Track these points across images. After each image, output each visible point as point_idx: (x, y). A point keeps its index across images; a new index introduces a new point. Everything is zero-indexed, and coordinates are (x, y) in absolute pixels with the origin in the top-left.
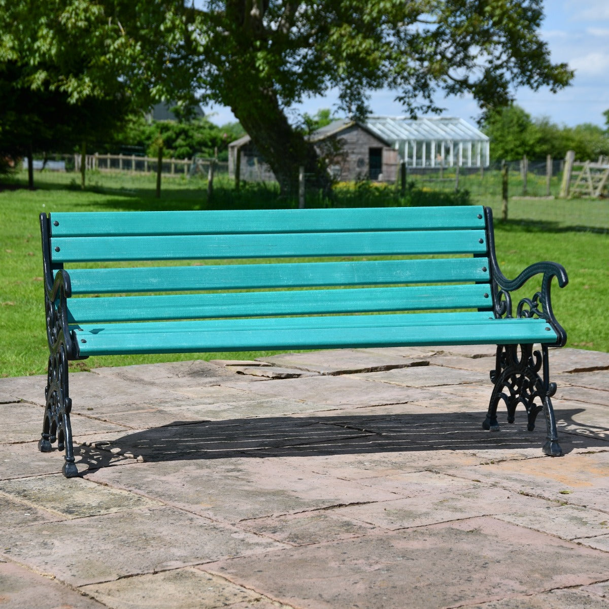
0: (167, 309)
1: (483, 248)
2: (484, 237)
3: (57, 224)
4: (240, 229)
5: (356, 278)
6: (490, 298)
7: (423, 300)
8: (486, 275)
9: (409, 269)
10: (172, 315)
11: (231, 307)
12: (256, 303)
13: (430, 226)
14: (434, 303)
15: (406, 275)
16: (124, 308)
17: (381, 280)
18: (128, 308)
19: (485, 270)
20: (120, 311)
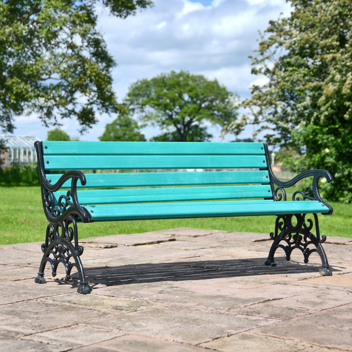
0: (109, 198)
1: (265, 165)
2: (265, 159)
3: (46, 148)
4: (144, 153)
5: (205, 181)
6: (271, 192)
7: (239, 193)
8: (268, 180)
9: (230, 176)
10: (112, 201)
11: (143, 196)
12: (156, 194)
13: (239, 153)
14: (245, 195)
15: (229, 180)
16: (86, 197)
17: (217, 182)
18: (89, 197)
19: (267, 177)
20: (84, 198)
